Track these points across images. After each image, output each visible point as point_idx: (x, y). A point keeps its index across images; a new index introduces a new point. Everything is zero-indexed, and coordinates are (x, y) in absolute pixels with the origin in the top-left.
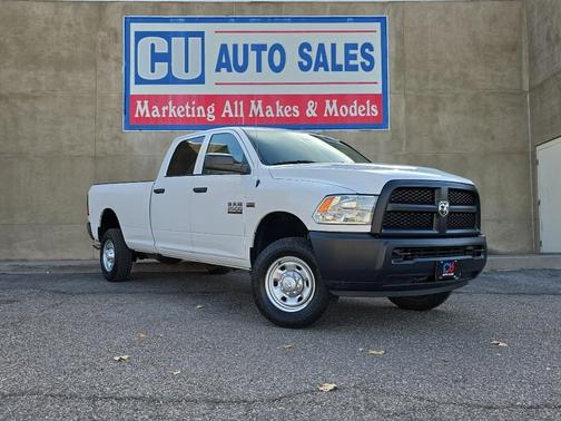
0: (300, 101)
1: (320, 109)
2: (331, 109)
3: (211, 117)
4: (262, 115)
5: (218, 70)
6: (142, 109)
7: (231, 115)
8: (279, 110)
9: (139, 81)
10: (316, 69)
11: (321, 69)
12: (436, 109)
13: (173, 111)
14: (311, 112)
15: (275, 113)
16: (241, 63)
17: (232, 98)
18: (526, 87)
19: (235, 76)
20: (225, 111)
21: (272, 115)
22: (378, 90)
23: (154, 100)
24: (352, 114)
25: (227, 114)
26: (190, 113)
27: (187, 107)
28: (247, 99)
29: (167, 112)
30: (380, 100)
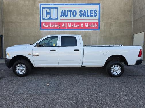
0: (79, 23)
1: (84, 26)
2: (87, 25)
3: (59, 27)
4: (71, 27)
5: (61, 16)
6: (44, 25)
7: (64, 27)
8: (75, 26)
9: (43, 19)
10: (83, 16)
11: (85, 16)
12: (111, 26)
13: (51, 26)
14: (82, 26)
15: (74, 26)
16: (66, 15)
17: (64, 23)
18: (132, 21)
19: (65, 18)
20: (63, 26)
21: (73, 27)
22: (97, 21)
23: (47, 23)
24: (91, 27)
25: (63, 27)
26: (55, 26)
27: (54, 25)
28: (68, 23)
29: (50, 26)
30: (98, 23)
